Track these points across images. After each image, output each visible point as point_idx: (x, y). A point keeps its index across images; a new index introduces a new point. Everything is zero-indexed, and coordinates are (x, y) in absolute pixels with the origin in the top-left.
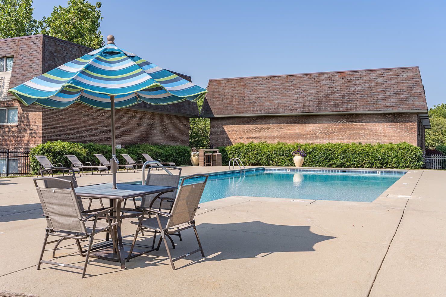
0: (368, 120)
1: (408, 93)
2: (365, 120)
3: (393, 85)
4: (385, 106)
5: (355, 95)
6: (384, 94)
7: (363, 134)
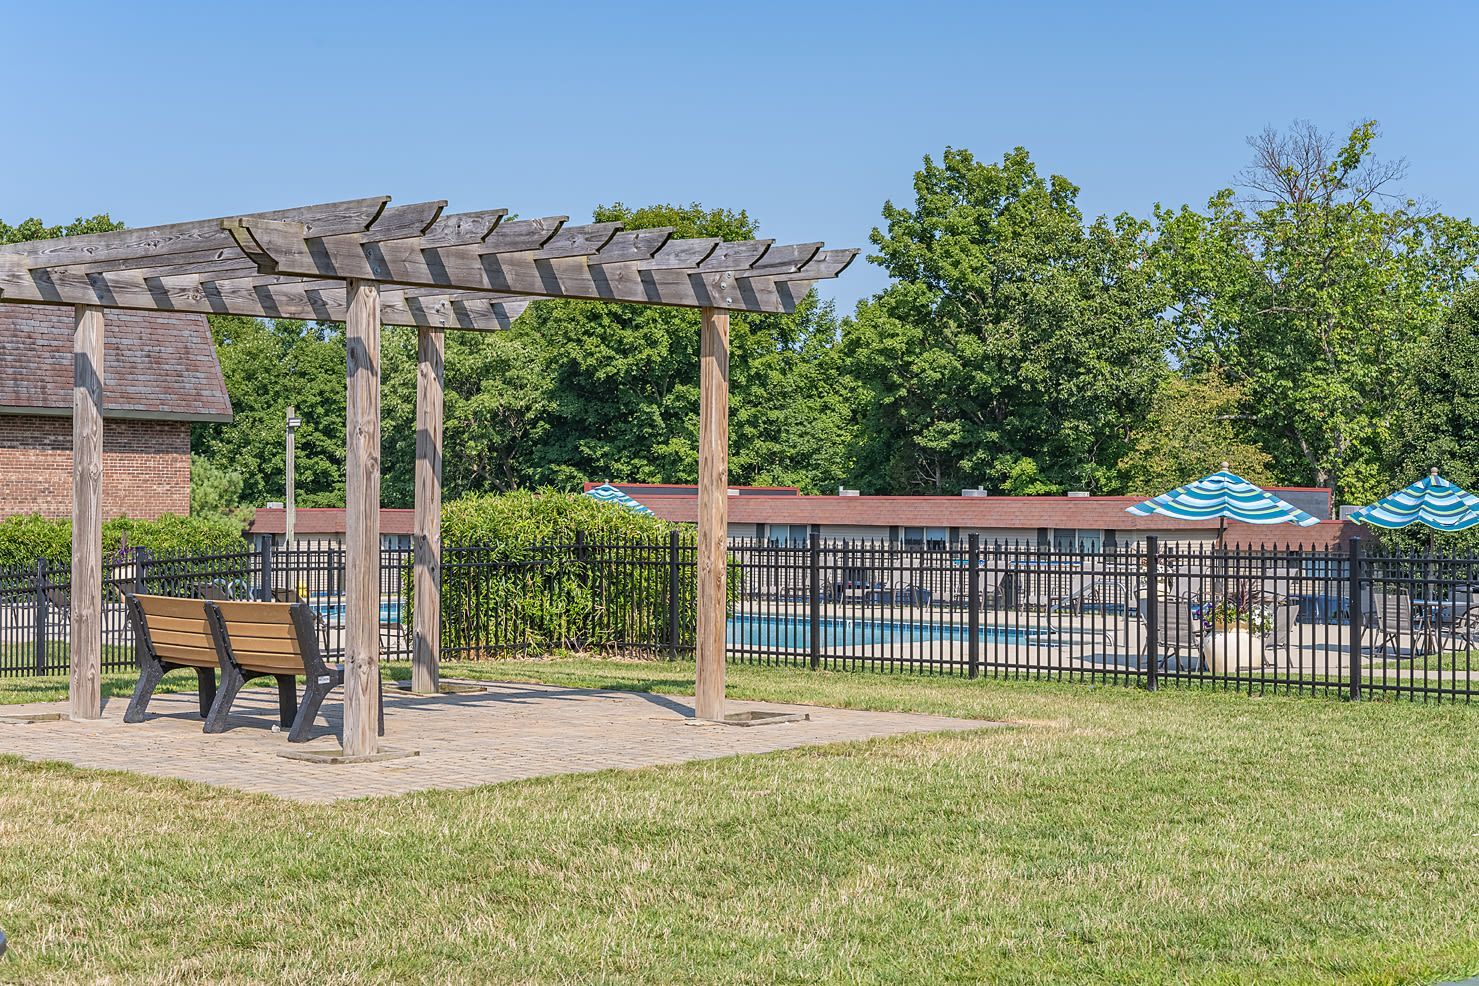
0: (61, 438)
1: (181, 358)
2: (53, 438)
3: (138, 330)
4: (128, 398)
5: (34, 350)
6: (117, 355)
7: (47, 485)
